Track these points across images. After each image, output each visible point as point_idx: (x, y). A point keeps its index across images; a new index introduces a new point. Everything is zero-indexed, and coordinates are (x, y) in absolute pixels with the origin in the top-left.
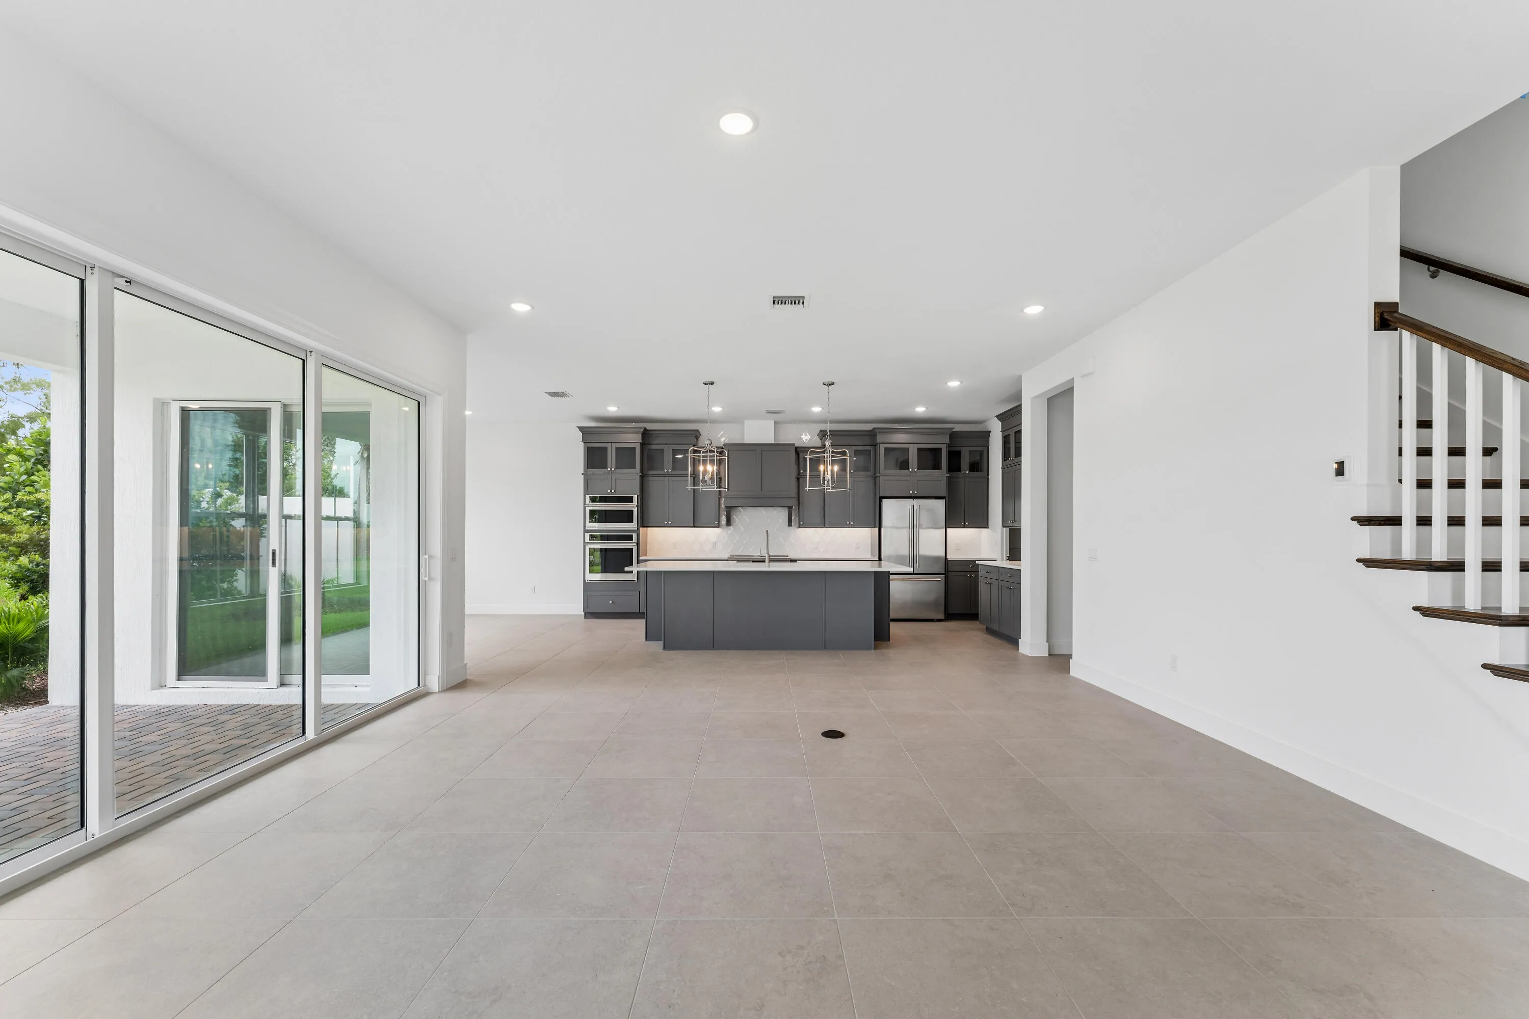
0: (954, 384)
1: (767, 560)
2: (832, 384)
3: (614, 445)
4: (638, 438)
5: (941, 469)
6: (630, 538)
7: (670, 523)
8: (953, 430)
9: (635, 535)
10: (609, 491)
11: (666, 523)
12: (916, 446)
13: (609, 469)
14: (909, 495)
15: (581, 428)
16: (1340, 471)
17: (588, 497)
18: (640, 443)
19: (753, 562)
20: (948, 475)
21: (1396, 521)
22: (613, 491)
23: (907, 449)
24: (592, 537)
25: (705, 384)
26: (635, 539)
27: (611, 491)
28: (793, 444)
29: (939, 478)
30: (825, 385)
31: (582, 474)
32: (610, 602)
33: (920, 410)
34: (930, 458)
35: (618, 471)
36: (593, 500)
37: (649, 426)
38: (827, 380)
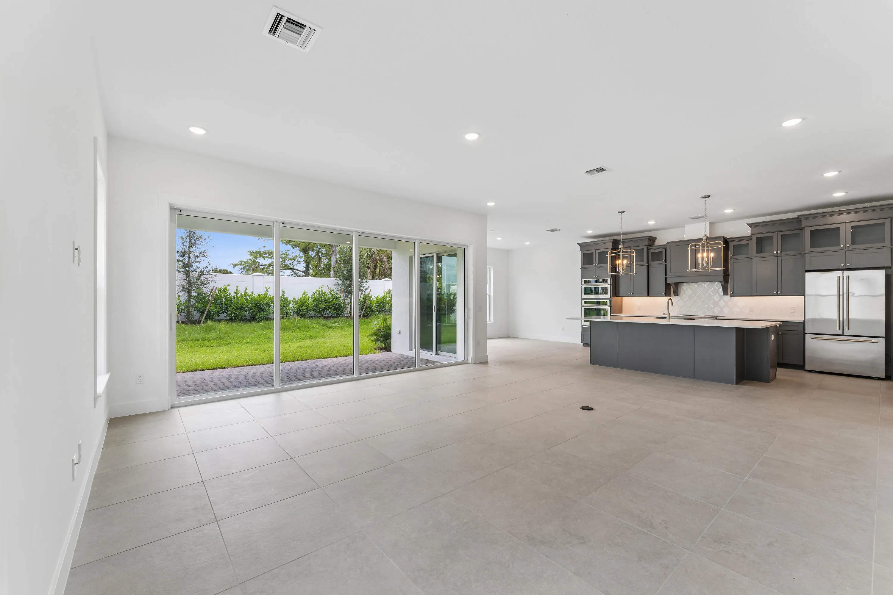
3: (597, 251)
4: (610, 245)
6: (605, 303)
7: (632, 294)
9: (608, 301)
10: (594, 277)
11: (629, 294)
12: (850, 225)
13: (594, 265)
14: (839, 268)
15: (579, 244)
17: (583, 280)
19: (685, 319)
22: (596, 277)
23: (839, 229)
24: (586, 302)
25: (618, 213)
26: (609, 304)
29: (881, 251)
30: (702, 198)
31: (581, 268)
35: (599, 265)
36: (586, 282)
37: (617, 238)
38: (704, 195)
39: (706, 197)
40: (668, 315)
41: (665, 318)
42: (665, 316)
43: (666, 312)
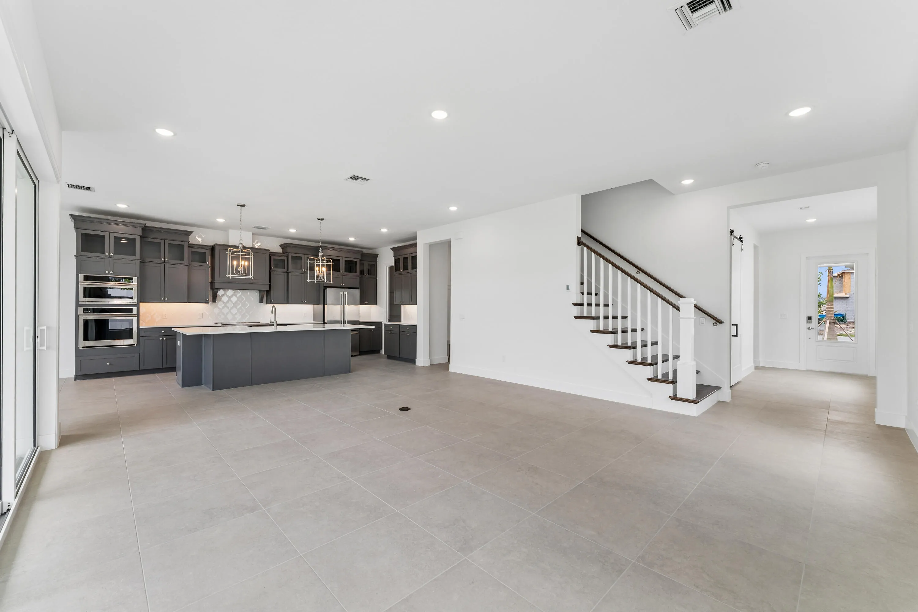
0: (384, 230)
1: (275, 325)
2: (323, 220)
3: (112, 235)
4: (139, 232)
5: (357, 273)
6: (130, 311)
7: (166, 299)
8: (363, 252)
9: (134, 309)
10: (105, 272)
11: (162, 299)
12: (344, 259)
13: (106, 254)
14: (340, 286)
16: (568, 289)
17: (81, 277)
18: (141, 236)
20: (360, 276)
21: (581, 305)
22: (111, 272)
23: (339, 260)
24: (86, 311)
25: (238, 205)
26: (134, 312)
27: (109, 272)
28: (268, 250)
29: (353, 278)
30: (319, 220)
32: (108, 364)
33: (352, 240)
34: (350, 266)
35: (117, 256)
36: (86, 278)
37: (149, 224)
38: (321, 217)
39: (322, 220)
40: (275, 322)
41: (273, 325)
42: (272, 324)
43: (273, 320)
